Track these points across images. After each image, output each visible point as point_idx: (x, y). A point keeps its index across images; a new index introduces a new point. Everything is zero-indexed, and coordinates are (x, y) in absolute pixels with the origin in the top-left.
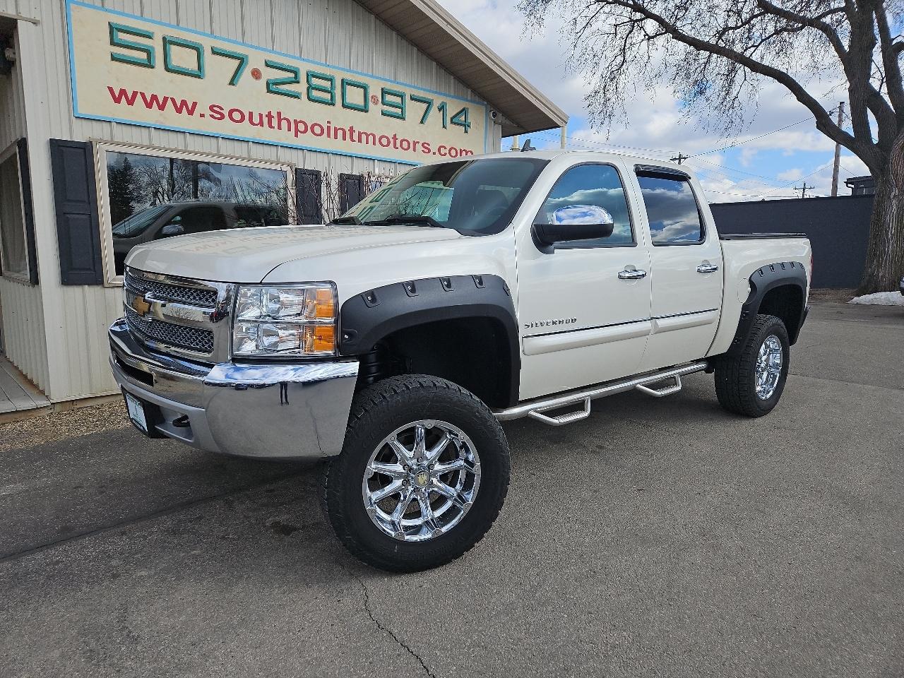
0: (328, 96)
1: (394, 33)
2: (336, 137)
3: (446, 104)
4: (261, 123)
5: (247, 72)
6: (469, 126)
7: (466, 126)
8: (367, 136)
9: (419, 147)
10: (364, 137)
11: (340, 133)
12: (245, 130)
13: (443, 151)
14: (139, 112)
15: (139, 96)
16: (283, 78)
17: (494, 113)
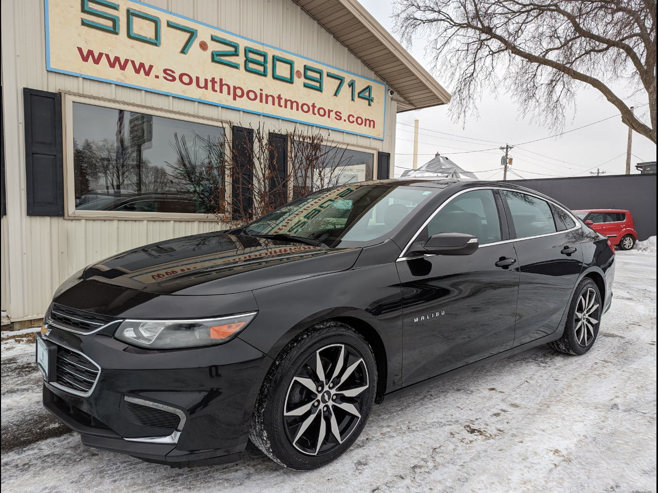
0: (261, 69)
1: (316, 22)
2: (267, 102)
3: (354, 81)
4: (206, 87)
5: (196, 44)
6: (372, 101)
7: (370, 100)
8: (292, 103)
9: (333, 115)
10: (289, 103)
11: (270, 99)
12: (193, 92)
13: (351, 119)
14: (103, 70)
15: (104, 57)
16: (225, 51)
17: (391, 91)
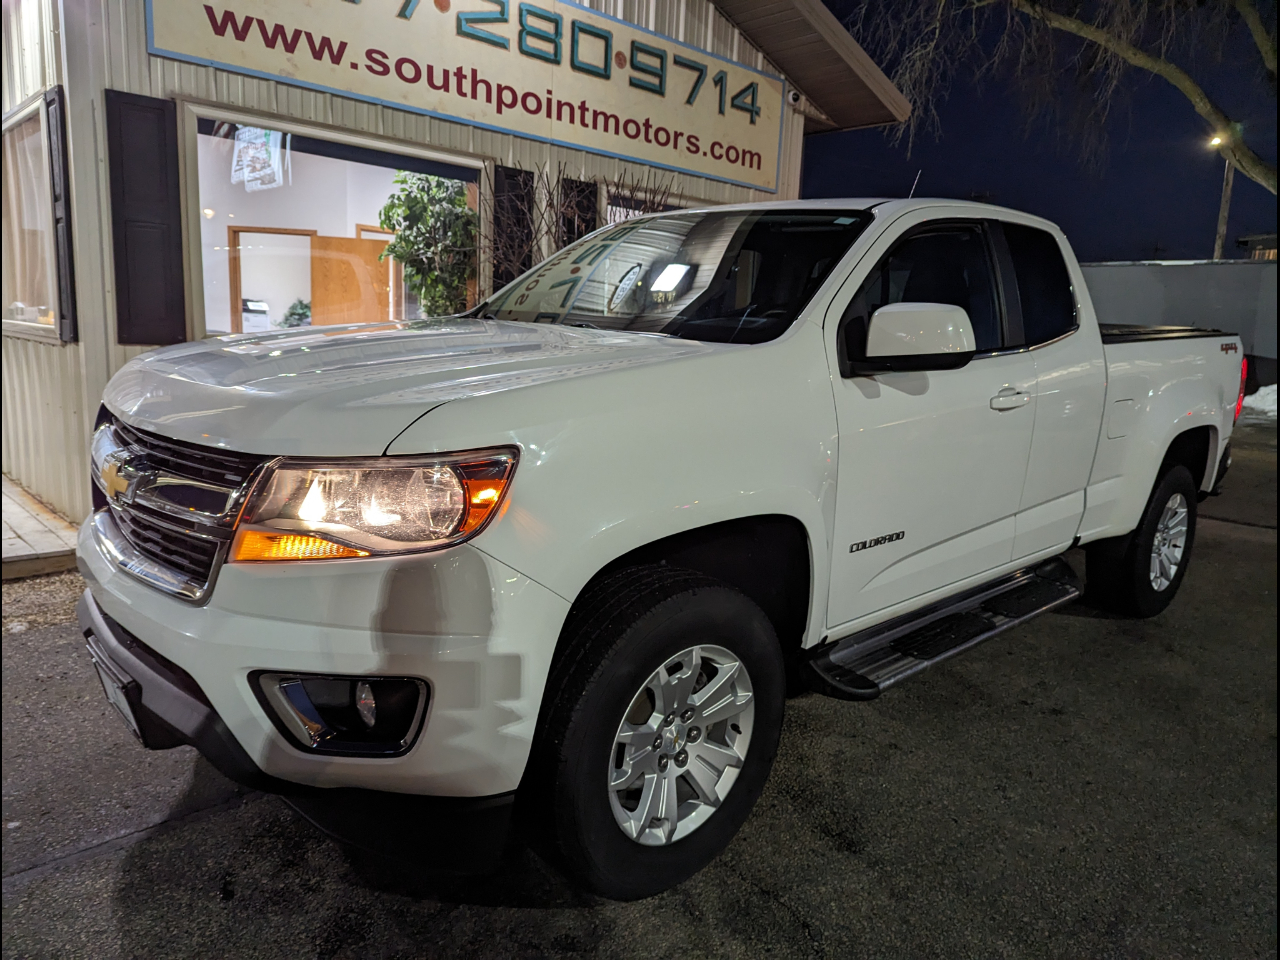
0: (548, 48)
2: (559, 117)
3: (725, 73)
4: (446, 87)
6: (758, 114)
7: (753, 112)
8: (607, 118)
9: (683, 142)
10: (601, 119)
11: (566, 110)
12: (421, 96)
13: (717, 147)
14: (253, 52)
15: (255, 23)
16: (482, 13)
17: (794, 94)
